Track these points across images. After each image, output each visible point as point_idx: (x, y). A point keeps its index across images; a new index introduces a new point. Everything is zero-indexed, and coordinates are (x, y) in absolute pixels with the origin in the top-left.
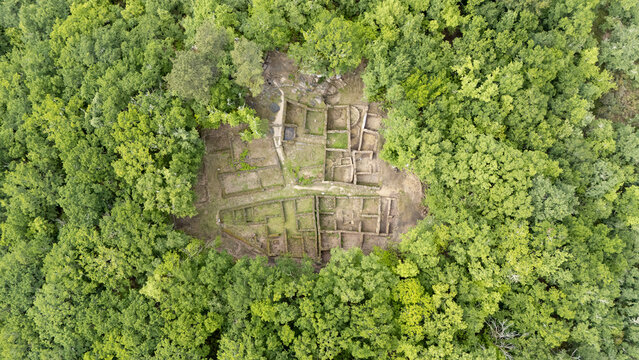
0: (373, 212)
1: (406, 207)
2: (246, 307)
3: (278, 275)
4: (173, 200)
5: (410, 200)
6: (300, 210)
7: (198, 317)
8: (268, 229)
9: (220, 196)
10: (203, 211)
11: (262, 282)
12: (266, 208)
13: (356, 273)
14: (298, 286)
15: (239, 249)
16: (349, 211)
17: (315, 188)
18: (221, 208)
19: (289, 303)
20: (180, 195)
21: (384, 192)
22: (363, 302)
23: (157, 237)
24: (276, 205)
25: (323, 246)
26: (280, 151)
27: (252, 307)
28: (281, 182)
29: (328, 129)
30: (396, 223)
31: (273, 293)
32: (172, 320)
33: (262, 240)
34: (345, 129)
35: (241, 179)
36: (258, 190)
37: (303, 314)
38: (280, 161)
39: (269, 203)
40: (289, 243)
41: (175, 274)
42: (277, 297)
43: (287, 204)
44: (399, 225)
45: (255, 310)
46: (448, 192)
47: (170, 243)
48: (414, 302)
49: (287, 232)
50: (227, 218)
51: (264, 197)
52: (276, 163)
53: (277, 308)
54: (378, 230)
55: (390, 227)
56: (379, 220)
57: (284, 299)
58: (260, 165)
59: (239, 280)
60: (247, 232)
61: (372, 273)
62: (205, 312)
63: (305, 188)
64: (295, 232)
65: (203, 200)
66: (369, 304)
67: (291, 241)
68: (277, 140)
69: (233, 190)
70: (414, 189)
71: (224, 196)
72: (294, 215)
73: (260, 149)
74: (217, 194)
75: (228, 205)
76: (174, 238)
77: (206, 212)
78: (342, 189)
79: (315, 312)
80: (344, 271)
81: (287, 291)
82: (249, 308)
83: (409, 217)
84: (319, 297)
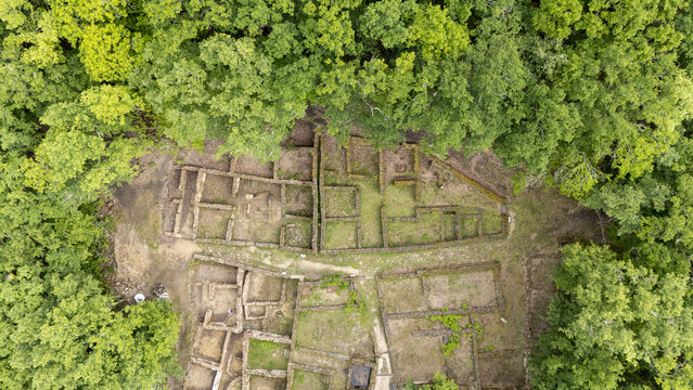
0: (209, 213)
1: (146, 217)
2: (481, 43)
3: (400, 113)
4: (621, 294)
5: (138, 229)
6: (350, 228)
7: (595, 28)
8: (414, 196)
9: (504, 266)
10: (539, 240)
11: (439, 99)
12: (417, 235)
13: (220, 105)
14: (353, 82)
15: (474, 162)
16: (256, 217)
17: (318, 266)
18: (505, 243)
19: (379, 44)
20: (605, 304)
21: (186, 249)
22: (204, 35)
23: (665, 213)
24: (396, 239)
25: (310, 156)
26: (381, 345)
27: (466, 42)
28: (383, 285)
29: (285, 381)
30: (165, 188)
31: (415, 71)
32: (656, 24)
33: (428, 175)
34: (253, 377)
35: (460, 297)
36: (429, 271)
37: (346, 15)
38: (383, 325)
39: (410, 244)
40: (377, 166)
41: (632, 128)
42: (406, 62)
43: (375, 240)
44: (160, 185)
45: (461, 35)
46: (39, 251)
47: (635, 198)
48: (94, 27)
49: (377, 186)
50: (492, 223)
51: (418, 258)
52: (391, 323)
53: (408, 35)
54: (202, 178)
55: (179, 182)
56: (199, 196)
57: (390, 55)
58: (423, 324)
59: (494, 108)
60: (457, 192)
61: (186, 101)
62: (576, 39)
63: (337, 269)
64: (362, 185)
65: (537, 261)
66: (188, 30)
67: (370, 170)
68: (385, 368)
69: (476, 276)
70: (129, 249)
71: (496, 265)
72: (364, 217)
73: (420, 353)
74: (509, 270)
75: (489, 247)
76: (625, 207)
77: (534, 236)
78: (267, 261)
79: (317, 18)
80: (248, 108)
81: (381, 74)
82: (473, 40)
83: (140, 198)
84: (306, 53)
